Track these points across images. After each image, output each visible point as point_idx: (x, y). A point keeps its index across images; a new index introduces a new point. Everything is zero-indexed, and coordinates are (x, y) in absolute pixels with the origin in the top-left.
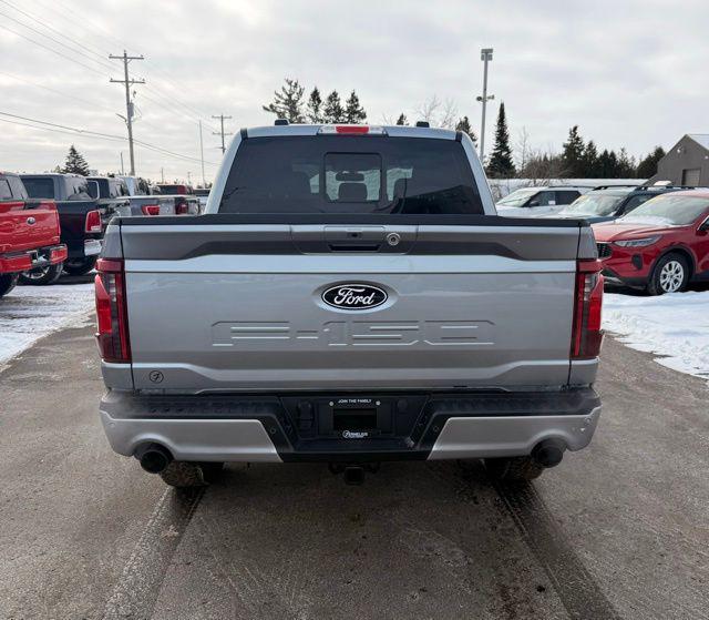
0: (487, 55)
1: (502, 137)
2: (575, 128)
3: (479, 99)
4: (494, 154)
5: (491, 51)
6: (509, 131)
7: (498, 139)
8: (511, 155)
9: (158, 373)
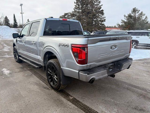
0: (21, 5)
1: (15, 20)
2: (28, 19)
3: (21, 13)
4: (14, 23)
5: (22, 4)
6: (16, 19)
7: (14, 21)
8: (17, 24)
9: (90, 65)
